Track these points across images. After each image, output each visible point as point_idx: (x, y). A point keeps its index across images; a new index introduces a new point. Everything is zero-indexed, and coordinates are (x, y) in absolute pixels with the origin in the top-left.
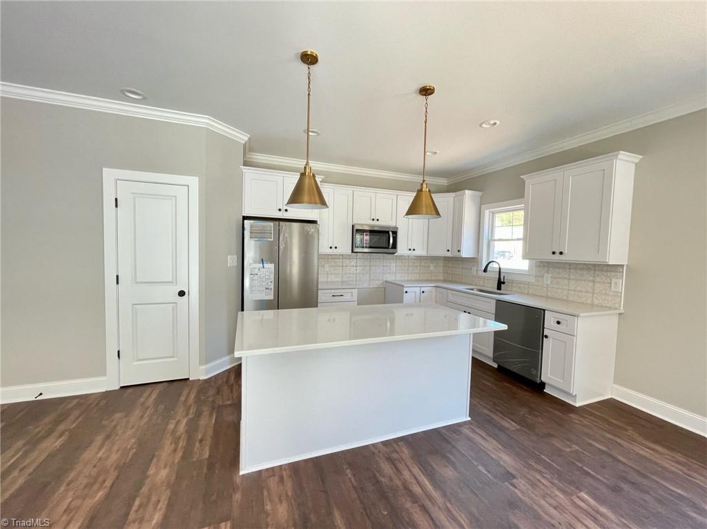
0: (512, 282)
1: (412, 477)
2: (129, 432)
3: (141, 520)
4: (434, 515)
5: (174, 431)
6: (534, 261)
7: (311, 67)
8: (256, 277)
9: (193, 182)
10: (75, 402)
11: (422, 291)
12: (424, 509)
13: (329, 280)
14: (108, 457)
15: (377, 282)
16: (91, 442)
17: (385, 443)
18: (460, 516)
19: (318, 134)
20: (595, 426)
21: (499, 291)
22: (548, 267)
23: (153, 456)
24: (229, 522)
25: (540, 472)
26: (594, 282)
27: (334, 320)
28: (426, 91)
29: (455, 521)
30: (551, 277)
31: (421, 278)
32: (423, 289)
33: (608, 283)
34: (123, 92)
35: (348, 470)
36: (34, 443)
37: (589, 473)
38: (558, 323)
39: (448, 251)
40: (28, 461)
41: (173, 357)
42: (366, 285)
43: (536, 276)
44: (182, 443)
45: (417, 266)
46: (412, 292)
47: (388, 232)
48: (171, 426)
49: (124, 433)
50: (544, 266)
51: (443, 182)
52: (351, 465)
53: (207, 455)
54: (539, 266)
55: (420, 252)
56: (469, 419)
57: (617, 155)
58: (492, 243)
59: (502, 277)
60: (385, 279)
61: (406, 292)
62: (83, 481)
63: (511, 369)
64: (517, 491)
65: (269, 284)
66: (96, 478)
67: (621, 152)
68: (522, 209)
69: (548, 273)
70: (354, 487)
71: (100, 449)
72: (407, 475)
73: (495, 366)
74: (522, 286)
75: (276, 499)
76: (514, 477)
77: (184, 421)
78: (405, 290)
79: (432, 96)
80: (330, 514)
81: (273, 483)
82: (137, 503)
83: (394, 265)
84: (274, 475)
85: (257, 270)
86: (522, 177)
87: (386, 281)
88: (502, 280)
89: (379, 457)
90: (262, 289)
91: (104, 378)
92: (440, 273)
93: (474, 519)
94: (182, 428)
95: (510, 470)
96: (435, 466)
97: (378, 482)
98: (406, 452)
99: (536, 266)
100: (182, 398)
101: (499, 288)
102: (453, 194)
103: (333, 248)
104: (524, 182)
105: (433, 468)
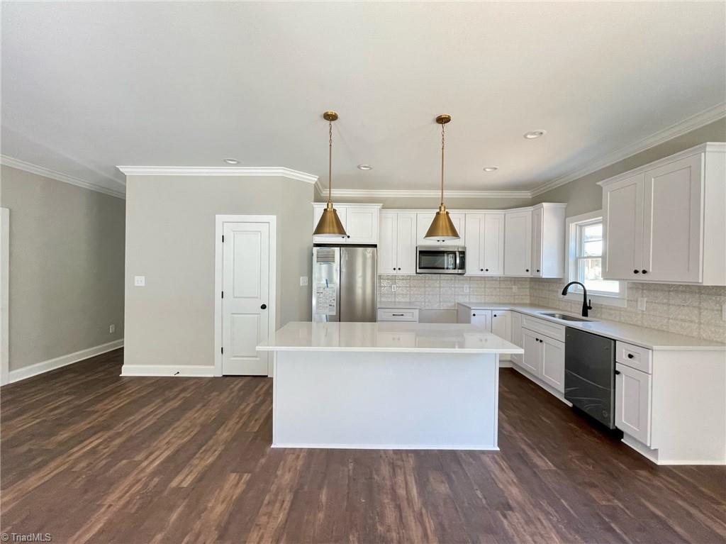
0: (601, 307)
1: (404, 482)
2: (217, 406)
3: (202, 459)
4: (404, 514)
5: (243, 410)
6: (626, 283)
7: (333, 123)
8: (321, 295)
9: (273, 219)
10: (195, 381)
11: (494, 314)
12: (399, 508)
13: (397, 300)
14: (199, 418)
15: (449, 304)
16: (194, 407)
17: (396, 452)
18: (429, 522)
19: (371, 169)
20: (668, 488)
21: (584, 318)
22: (643, 290)
23: (224, 423)
24: (250, 475)
25: (547, 513)
26: (700, 309)
27: (399, 339)
28: (442, 120)
29: (421, 525)
30: (647, 302)
31: (501, 301)
32: (494, 313)
33: (717, 310)
34: (225, 161)
35: (352, 464)
36: (166, 401)
37: (614, 530)
38: (630, 356)
39: (527, 271)
40: (159, 411)
41: (256, 357)
42: (435, 306)
43: (628, 300)
44: (244, 419)
45: (495, 288)
46: (481, 316)
47: (454, 253)
48: (242, 407)
49: (214, 405)
50: (637, 288)
51: (527, 195)
52: (356, 461)
53: (256, 429)
54: (630, 288)
55: (495, 271)
56: (498, 449)
57: (705, 147)
58: (580, 261)
59: (588, 301)
60: (457, 301)
61: (474, 315)
62: (180, 429)
63: (583, 409)
64: (505, 522)
65: (333, 301)
66: (188, 429)
67: (708, 143)
68: (600, 222)
69: (642, 297)
70: (349, 476)
71: (197, 412)
72: (400, 479)
73: (570, 405)
74: (613, 312)
75: (287, 469)
76: (511, 509)
77: (252, 405)
78: (473, 312)
79: (449, 123)
80: (320, 488)
81: (290, 458)
82: (204, 448)
83: (468, 286)
84: (293, 454)
85: (322, 289)
86: (598, 183)
87: (458, 304)
88: (588, 305)
89: (384, 461)
90: (326, 305)
91: (212, 367)
92: (526, 295)
93: (441, 529)
94: (248, 409)
95: (510, 502)
96: (431, 479)
97: (371, 478)
98: (411, 461)
99: (628, 288)
100: (257, 389)
101: (585, 314)
102: (531, 208)
103: (397, 269)
104: (600, 188)
105: (428, 480)
